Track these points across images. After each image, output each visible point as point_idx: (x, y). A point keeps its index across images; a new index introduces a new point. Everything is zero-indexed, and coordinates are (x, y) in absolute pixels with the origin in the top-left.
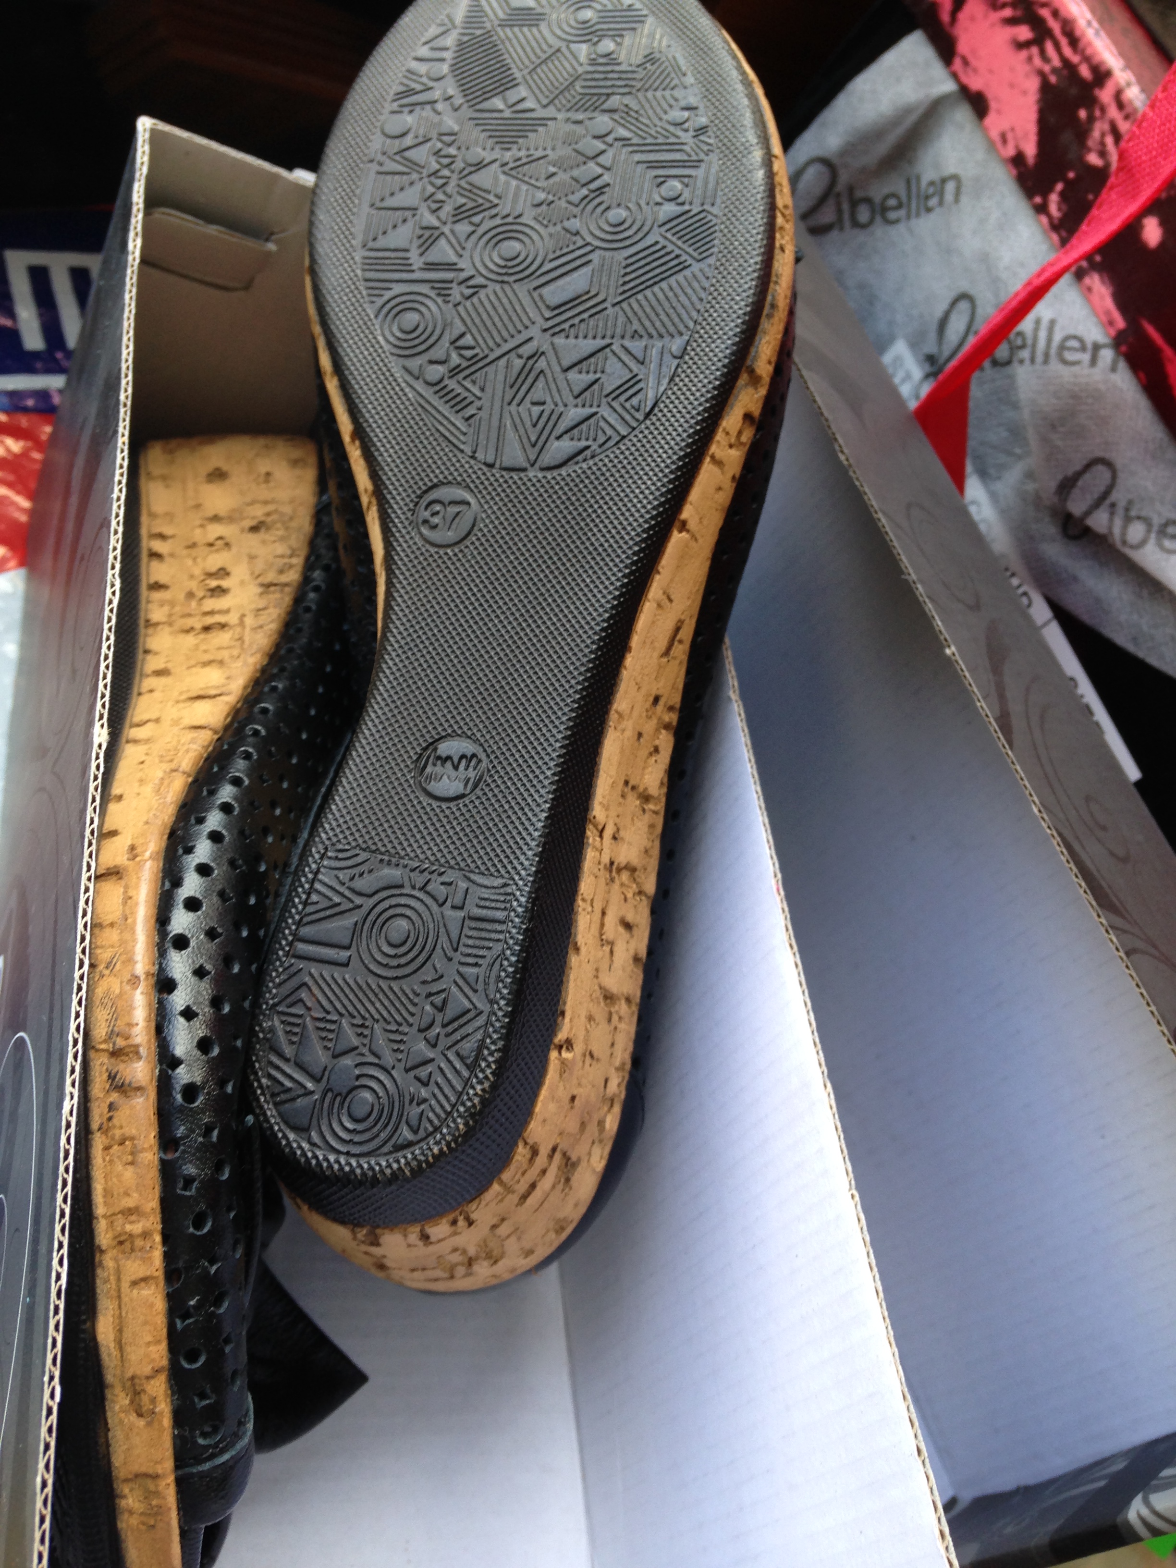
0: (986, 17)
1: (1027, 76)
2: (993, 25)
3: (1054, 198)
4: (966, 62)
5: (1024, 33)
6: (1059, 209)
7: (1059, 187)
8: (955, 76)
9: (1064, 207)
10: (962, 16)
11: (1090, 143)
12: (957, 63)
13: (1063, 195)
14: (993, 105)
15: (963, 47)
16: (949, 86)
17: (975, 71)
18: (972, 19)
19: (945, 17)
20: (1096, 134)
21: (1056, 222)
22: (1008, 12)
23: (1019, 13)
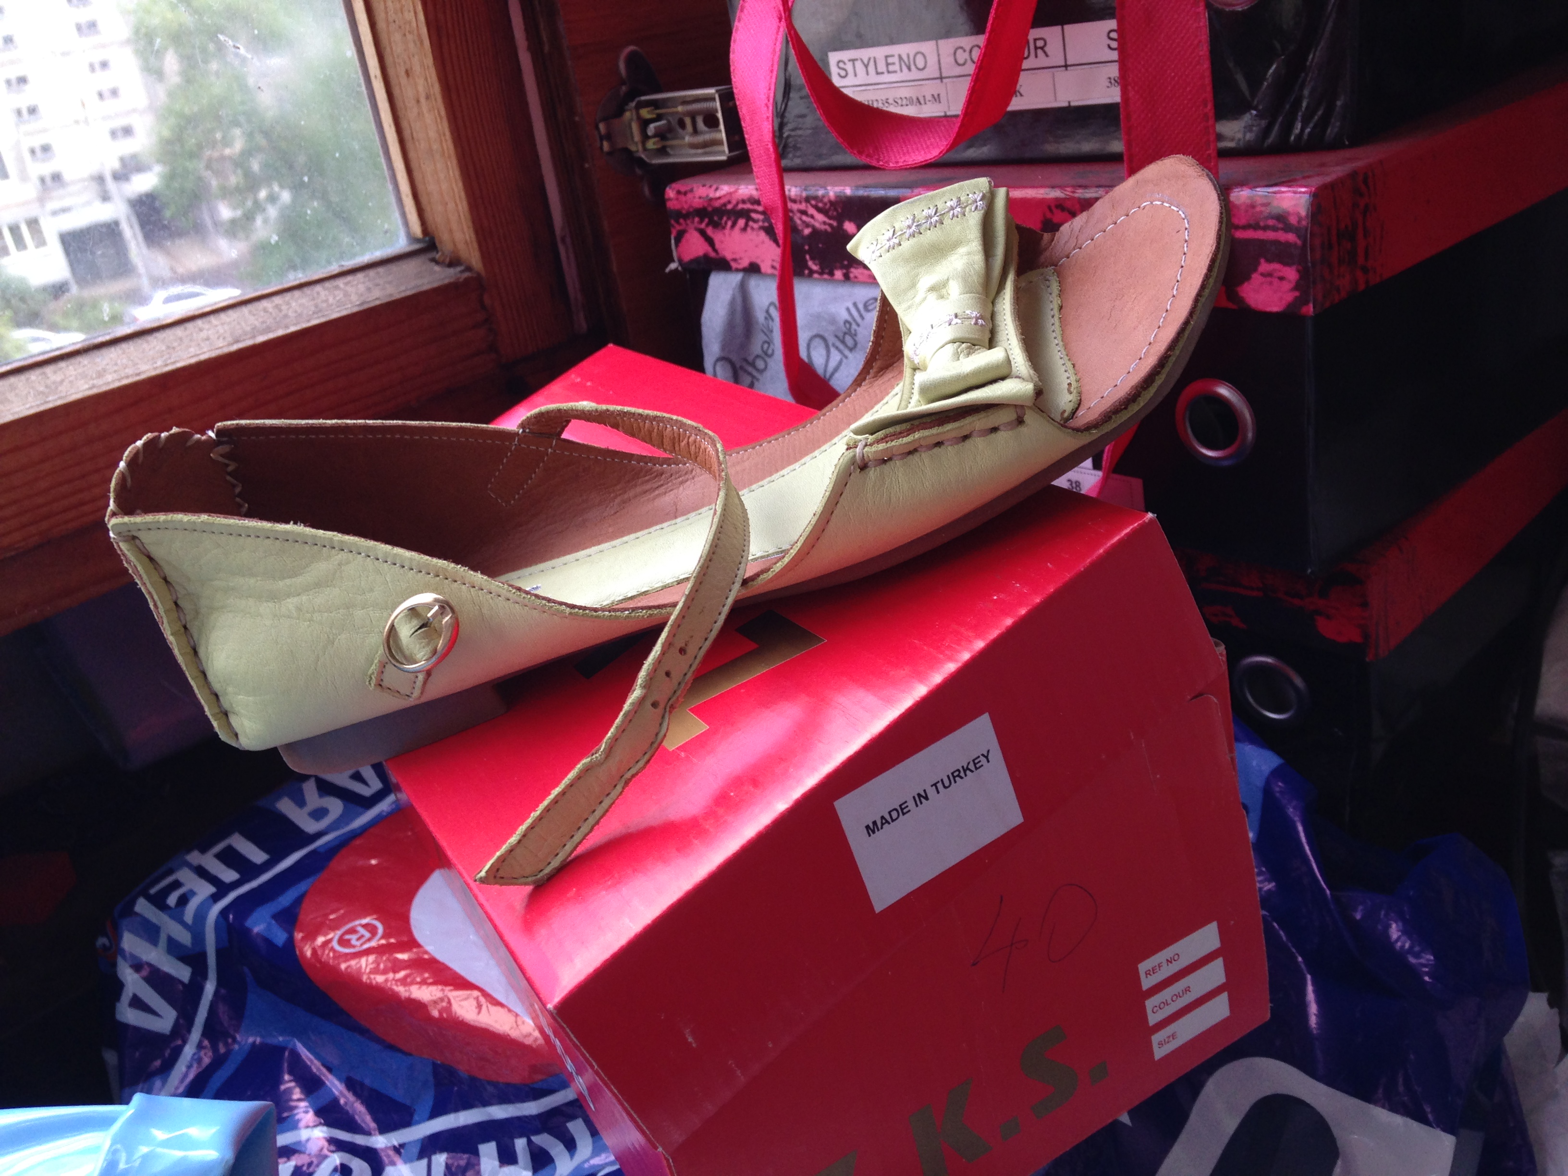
0: (724, 234)
1: (758, 235)
2: (730, 235)
3: (810, 263)
4: (735, 260)
5: (741, 222)
6: (816, 265)
7: (808, 257)
8: (737, 270)
9: (817, 262)
10: (718, 245)
11: (800, 228)
12: (734, 265)
13: (812, 258)
14: (758, 261)
15: (728, 256)
16: (739, 276)
17: (741, 259)
18: (722, 242)
19: (713, 254)
20: (798, 222)
21: (820, 271)
22: (729, 223)
23: (733, 219)
